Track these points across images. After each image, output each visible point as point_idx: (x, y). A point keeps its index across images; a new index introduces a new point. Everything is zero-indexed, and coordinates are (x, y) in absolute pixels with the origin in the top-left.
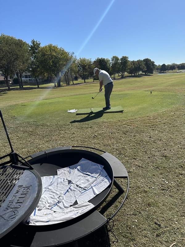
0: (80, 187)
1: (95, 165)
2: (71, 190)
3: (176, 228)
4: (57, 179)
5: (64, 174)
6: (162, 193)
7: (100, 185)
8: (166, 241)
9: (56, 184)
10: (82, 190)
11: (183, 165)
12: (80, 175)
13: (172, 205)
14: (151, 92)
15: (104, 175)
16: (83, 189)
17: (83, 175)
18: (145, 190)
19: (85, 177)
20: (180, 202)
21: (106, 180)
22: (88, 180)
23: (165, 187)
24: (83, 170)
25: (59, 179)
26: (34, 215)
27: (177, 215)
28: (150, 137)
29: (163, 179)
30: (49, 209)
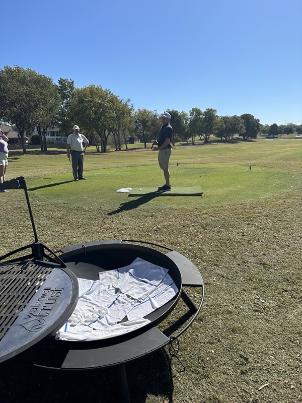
0: (132, 299)
1: (155, 268)
2: (119, 302)
3: (271, 365)
4: (99, 285)
5: (109, 279)
6: (254, 316)
7: (161, 296)
8: (254, 381)
9: (96, 292)
10: (135, 303)
11: (290, 278)
12: (133, 282)
13: (268, 332)
14: (250, 168)
15: (168, 282)
16: (136, 301)
17: (136, 281)
18: (228, 311)
19: (140, 284)
20: (280, 329)
21: (172, 290)
22: (144, 289)
23: (260, 308)
24: (137, 275)
25: (102, 286)
26: (65, 331)
27: (274, 347)
28: (242, 235)
29: (258, 297)
30: (86, 325)
